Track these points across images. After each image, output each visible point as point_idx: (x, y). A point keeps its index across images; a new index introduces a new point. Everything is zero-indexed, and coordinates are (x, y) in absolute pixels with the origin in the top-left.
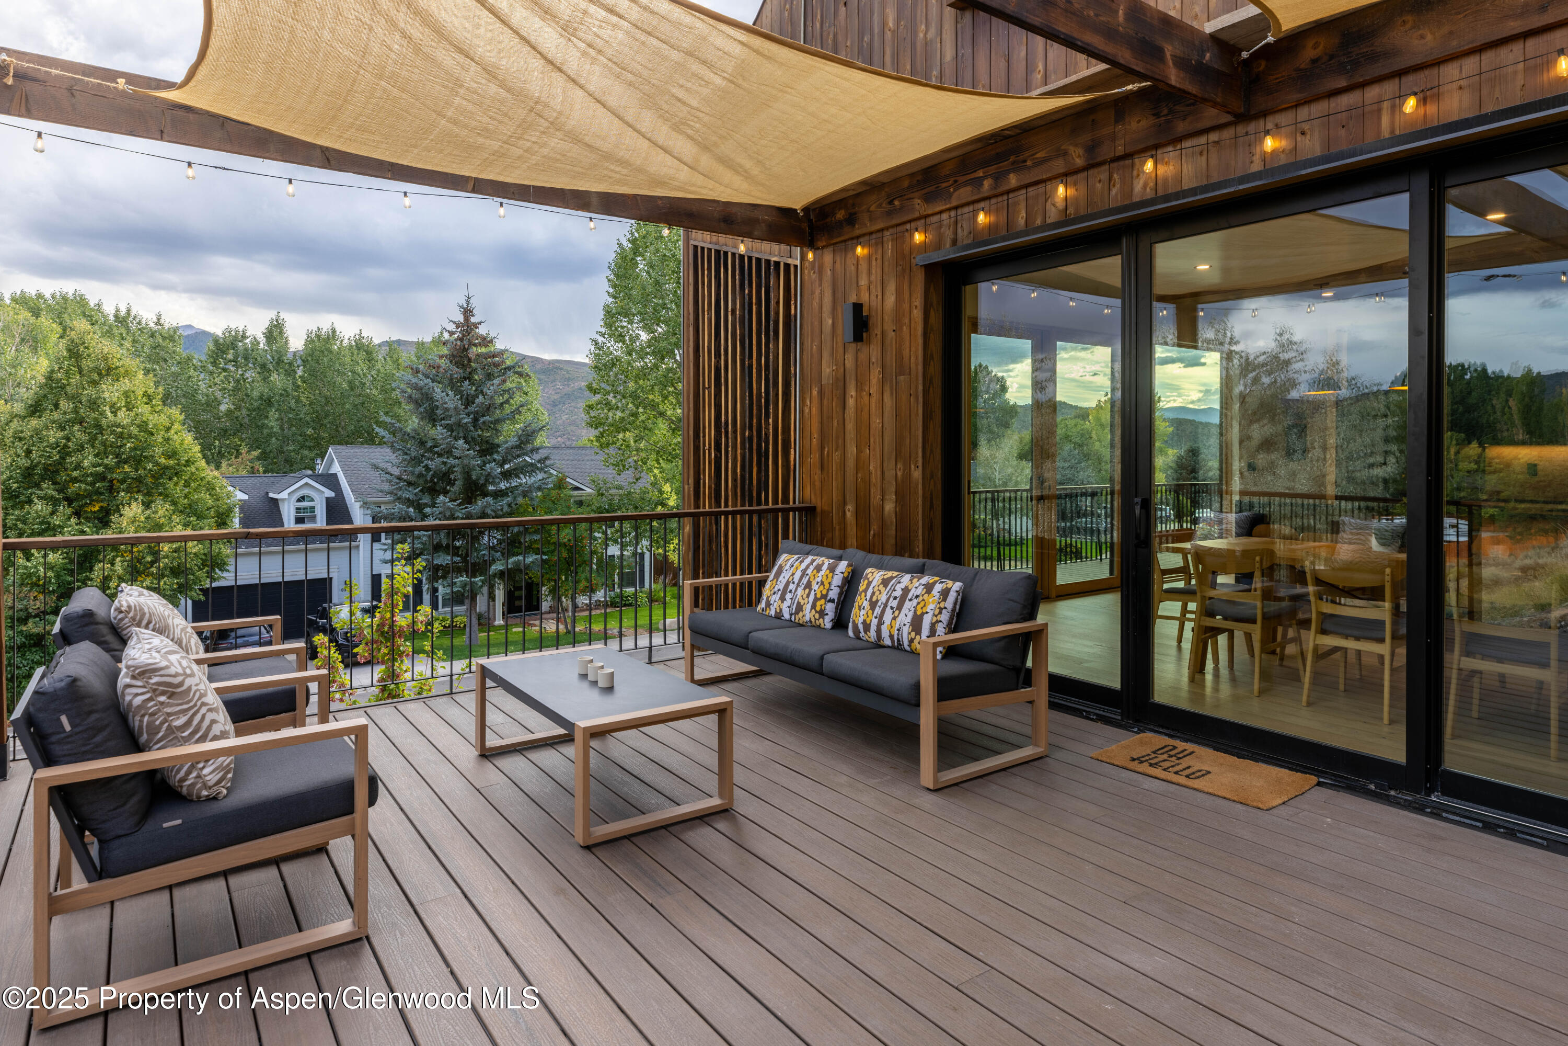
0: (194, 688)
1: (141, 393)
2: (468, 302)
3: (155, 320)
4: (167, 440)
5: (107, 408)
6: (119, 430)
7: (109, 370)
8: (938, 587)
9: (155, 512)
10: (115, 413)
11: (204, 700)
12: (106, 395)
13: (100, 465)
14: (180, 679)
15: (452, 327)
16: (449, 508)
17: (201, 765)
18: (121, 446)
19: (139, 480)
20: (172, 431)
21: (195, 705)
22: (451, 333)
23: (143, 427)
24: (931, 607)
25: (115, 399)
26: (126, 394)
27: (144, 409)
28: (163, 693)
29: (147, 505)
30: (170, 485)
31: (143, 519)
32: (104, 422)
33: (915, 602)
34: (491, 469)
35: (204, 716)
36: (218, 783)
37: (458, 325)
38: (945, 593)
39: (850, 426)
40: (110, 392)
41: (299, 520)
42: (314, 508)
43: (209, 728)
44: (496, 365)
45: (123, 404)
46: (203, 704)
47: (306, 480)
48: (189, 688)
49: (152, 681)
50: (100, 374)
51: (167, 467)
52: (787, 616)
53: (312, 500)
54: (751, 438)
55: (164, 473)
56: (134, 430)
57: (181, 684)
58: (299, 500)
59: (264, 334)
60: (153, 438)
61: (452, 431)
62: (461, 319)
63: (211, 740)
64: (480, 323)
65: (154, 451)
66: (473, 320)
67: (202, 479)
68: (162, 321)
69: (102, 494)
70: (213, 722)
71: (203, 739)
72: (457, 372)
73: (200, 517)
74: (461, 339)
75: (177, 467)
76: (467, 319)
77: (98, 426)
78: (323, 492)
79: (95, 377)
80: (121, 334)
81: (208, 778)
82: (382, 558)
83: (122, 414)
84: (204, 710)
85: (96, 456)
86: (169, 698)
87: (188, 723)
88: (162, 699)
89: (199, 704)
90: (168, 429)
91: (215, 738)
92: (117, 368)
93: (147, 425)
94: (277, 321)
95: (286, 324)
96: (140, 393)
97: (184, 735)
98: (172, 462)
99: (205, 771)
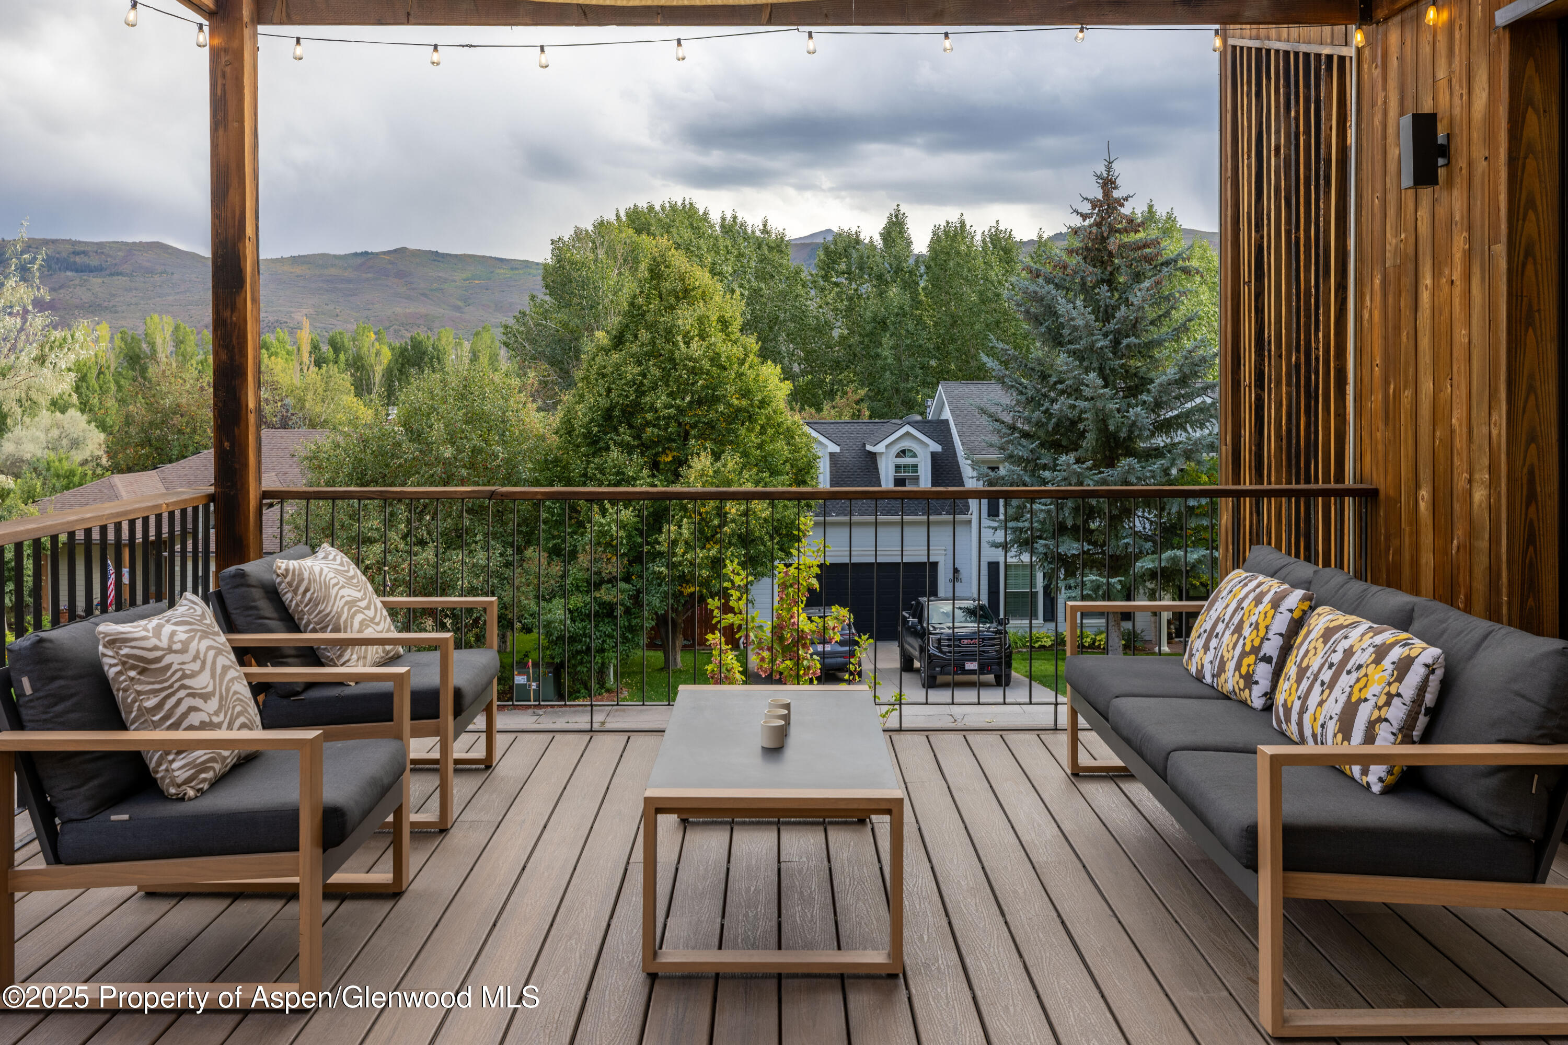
0: (175, 667)
1: (716, 318)
2: (1109, 169)
3: (761, 227)
4: (740, 375)
5: (679, 338)
6: (691, 364)
7: (686, 291)
8: (1397, 653)
9: (725, 465)
10: (687, 344)
11: (187, 682)
12: (680, 322)
13: (672, 406)
14: (158, 654)
15: (1086, 208)
16: (1075, 472)
17: (170, 757)
18: (693, 384)
19: (711, 425)
20: (747, 365)
21: (171, 686)
22: (1085, 217)
23: (715, 359)
24: (1375, 688)
25: (688, 327)
26: (700, 320)
27: (717, 338)
28: (133, 667)
29: (717, 456)
30: (742, 431)
31: (711, 473)
32: (677, 354)
33: (1355, 675)
34: (1137, 415)
35: (179, 702)
36: (187, 781)
37: (1095, 204)
38: (1404, 666)
39: (1425, 342)
40: (685, 318)
41: (899, 482)
42: (916, 466)
43: (185, 715)
44: (1148, 259)
45: (696, 333)
46: (183, 687)
47: (907, 428)
48: (169, 666)
49: (122, 652)
50: (677, 298)
51: (739, 410)
52: (1208, 679)
53: (915, 456)
54: (1298, 365)
55: (736, 416)
56: (706, 364)
57: (158, 660)
58: (898, 456)
59: (881, 234)
60: (726, 374)
61: (1082, 359)
62: (1100, 196)
63: (185, 729)
64: (1126, 199)
65: (726, 389)
66: (1116, 194)
67: (779, 425)
68: (769, 227)
69: (674, 441)
70: (192, 709)
71: (175, 726)
72: (1092, 273)
73: (774, 473)
74: (1098, 225)
75: (751, 409)
76: (1107, 194)
77: (672, 360)
78: (927, 445)
79: (672, 300)
80: (727, 247)
81: (176, 774)
82: (991, 539)
83: (694, 345)
84: (182, 694)
85: (668, 395)
86: (140, 673)
87: (160, 706)
88: (132, 674)
89: (176, 685)
90: (742, 362)
91: (191, 728)
92: (694, 288)
93: (720, 357)
94: (896, 216)
95: (908, 221)
96: (714, 318)
97: (156, 718)
98: (744, 403)
99: (175, 765)
